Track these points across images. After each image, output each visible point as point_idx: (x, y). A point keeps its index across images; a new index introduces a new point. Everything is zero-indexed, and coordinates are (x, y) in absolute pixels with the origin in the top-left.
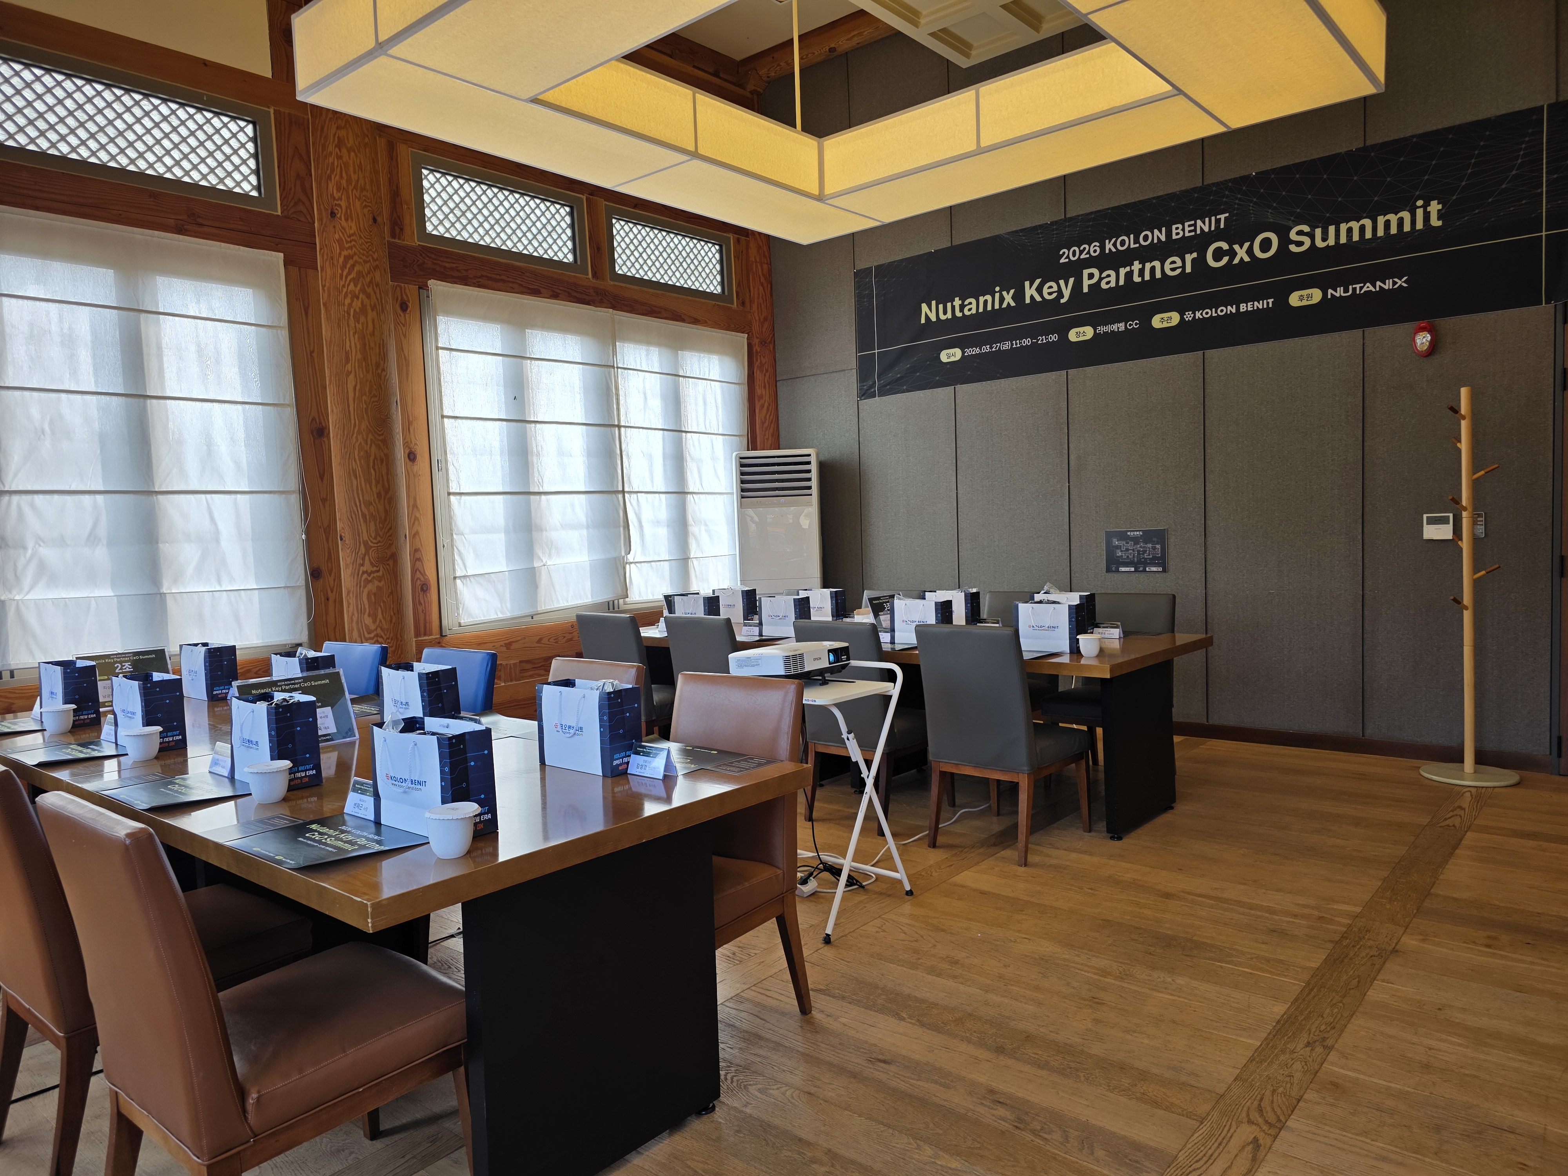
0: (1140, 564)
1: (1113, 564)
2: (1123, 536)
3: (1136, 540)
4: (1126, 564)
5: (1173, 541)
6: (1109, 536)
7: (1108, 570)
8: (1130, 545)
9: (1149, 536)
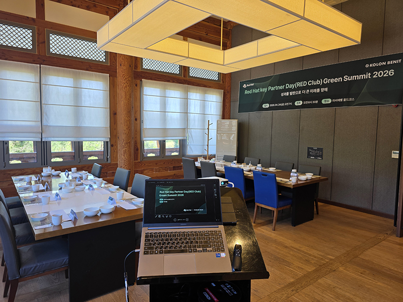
0: (316, 156)
1: (309, 155)
2: (312, 149)
3: (315, 150)
4: (312, 156)
5: (324, 151)
6: (309, 148)
7: (308, 157)
8: (314, 151)
9: (318, 149)
